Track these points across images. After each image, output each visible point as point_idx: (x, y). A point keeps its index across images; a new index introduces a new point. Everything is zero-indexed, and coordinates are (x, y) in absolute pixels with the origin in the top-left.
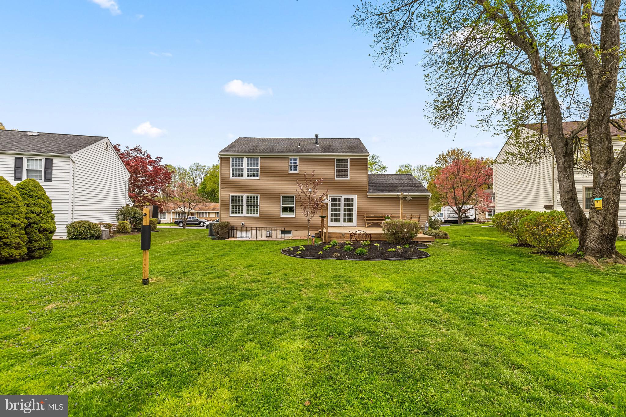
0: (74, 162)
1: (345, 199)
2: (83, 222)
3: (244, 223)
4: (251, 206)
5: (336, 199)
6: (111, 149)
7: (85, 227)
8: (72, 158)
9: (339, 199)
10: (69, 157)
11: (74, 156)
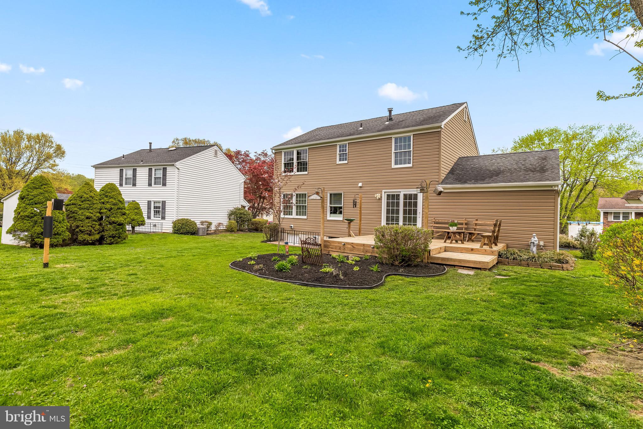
0: (179, 169)
1: (405, 196)
2: (183, 220)
3: (292, 225)
4: (300, 206)
5: (393, 196)
6: (221, 155)
7: (183, 224)
8: (177, 166)
9: (398, 196)
10: (173, 165)
11: (178, 164)
